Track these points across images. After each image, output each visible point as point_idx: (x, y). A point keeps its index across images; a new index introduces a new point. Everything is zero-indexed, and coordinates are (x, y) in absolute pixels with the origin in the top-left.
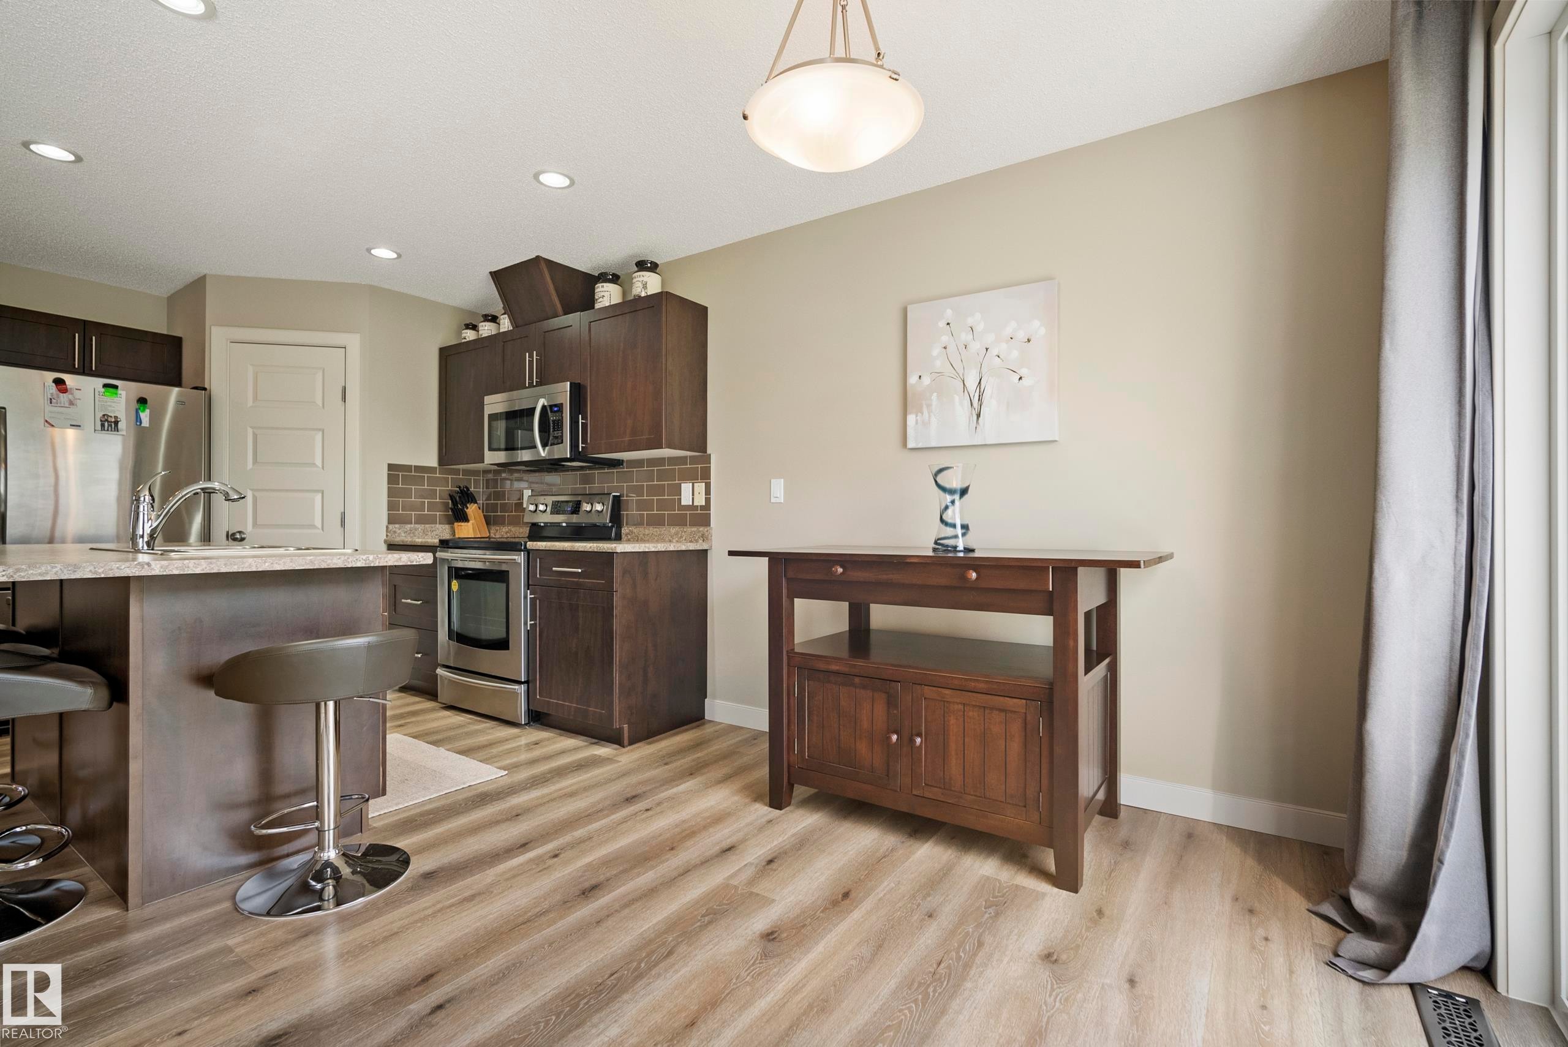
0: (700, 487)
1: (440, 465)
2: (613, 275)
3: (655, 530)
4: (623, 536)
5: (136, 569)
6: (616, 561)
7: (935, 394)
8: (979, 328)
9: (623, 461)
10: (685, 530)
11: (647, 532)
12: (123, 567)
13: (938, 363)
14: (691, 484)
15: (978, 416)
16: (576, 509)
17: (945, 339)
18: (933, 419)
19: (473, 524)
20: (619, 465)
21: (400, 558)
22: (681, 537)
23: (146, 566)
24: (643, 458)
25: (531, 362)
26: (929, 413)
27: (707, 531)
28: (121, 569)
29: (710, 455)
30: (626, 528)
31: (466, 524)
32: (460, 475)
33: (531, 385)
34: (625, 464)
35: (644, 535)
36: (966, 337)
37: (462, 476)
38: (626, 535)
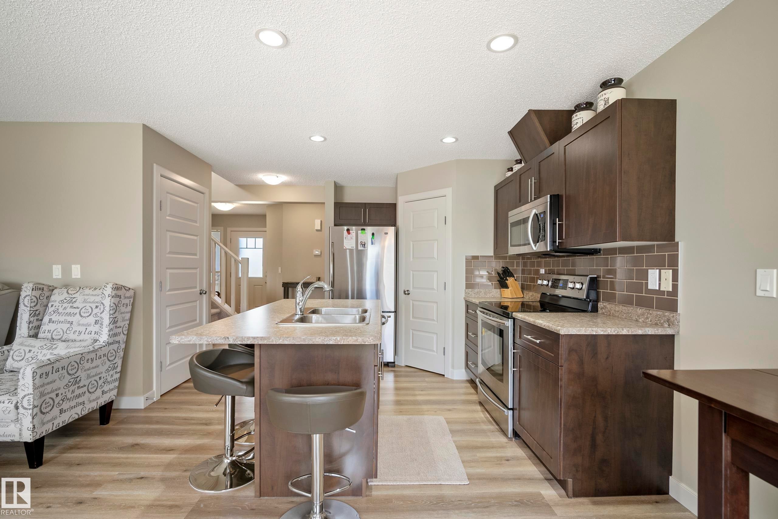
0: (668, 274)
1: (494, 255)
2: (587, 103)
3: (624, 308)
4: (599, 309)
5: (223, 340)
6: (562, 341)
9: (600, 249)
10: (651, 312)
11: (617, 309)
12: (218, 339)
14: (658, 270)
16: (565, 286)
19: (510, 290)
20: (597, 253)
21: (357, 340)
22: (647, 318)
23: (227, 339)
24: (616, 247)
25: (531, 184)
27: (673, 317)
28: (217, 340)
29: (678, 243)
30: (601, 303)
31: (507, 289)
32: (507, 260)
33: (531, 201)
34: (602, 252)
35: (615, 310)
37: (509, 260)
38: (602, 309)
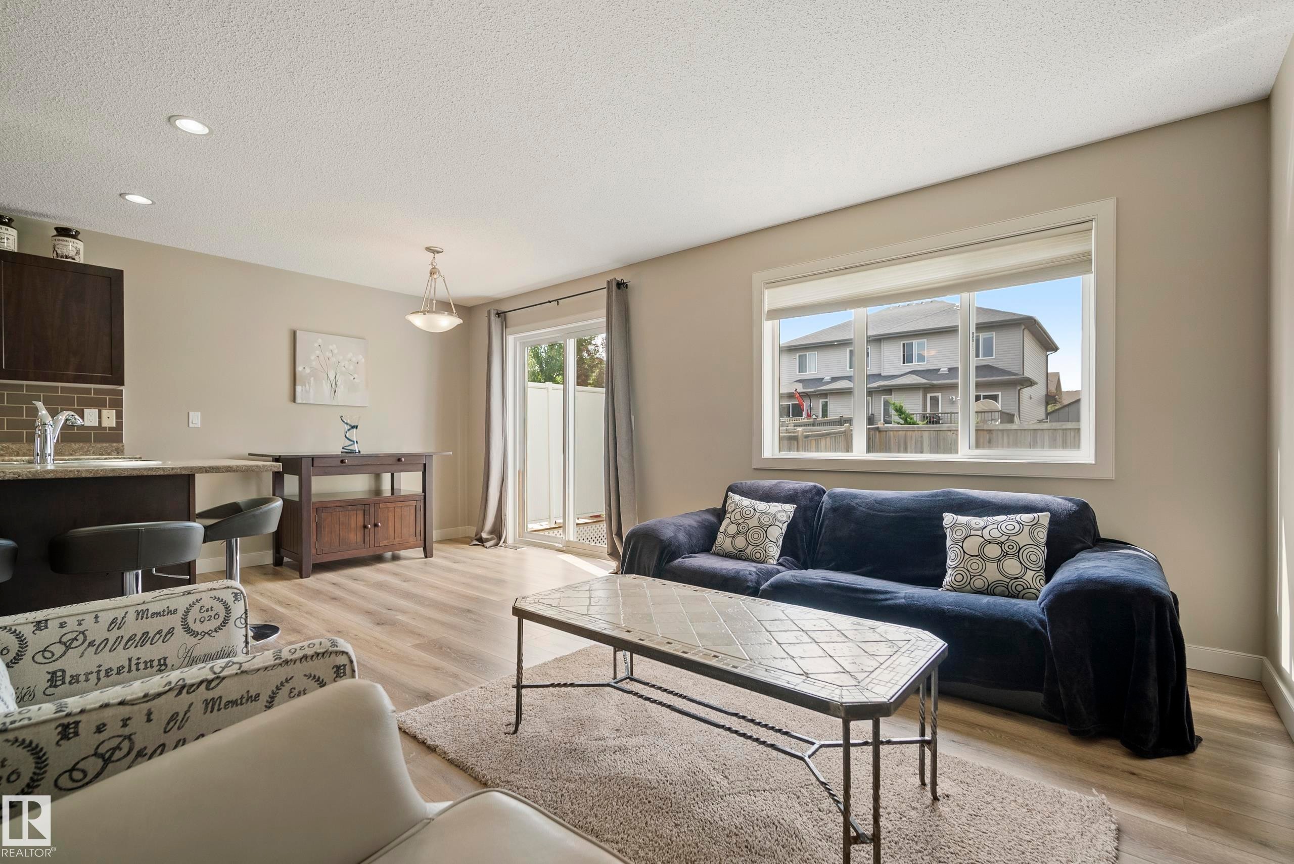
0: (110, 413)
7: (312, 378)
8: (336, 351)
13: (314, 363)
14: (97, 410)
15: (335, 392)
17: (318, 352)
18: (311, 390)
26: (309, 387)
36: (328, 354)
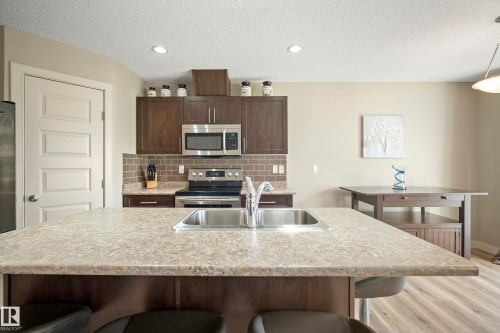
0: (282, 167)
1: (137, 153)
7: (372, 143)
8: (386, 125)
10: (275, 182)
13: (373, 134)
14: (277, 165)
15: (385, 150)
16: (222, 174)
17: (375, 127)
25: (212, 113)
26: (371, 148)
36: (381, 127)
